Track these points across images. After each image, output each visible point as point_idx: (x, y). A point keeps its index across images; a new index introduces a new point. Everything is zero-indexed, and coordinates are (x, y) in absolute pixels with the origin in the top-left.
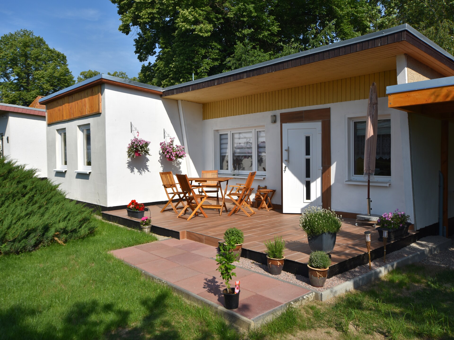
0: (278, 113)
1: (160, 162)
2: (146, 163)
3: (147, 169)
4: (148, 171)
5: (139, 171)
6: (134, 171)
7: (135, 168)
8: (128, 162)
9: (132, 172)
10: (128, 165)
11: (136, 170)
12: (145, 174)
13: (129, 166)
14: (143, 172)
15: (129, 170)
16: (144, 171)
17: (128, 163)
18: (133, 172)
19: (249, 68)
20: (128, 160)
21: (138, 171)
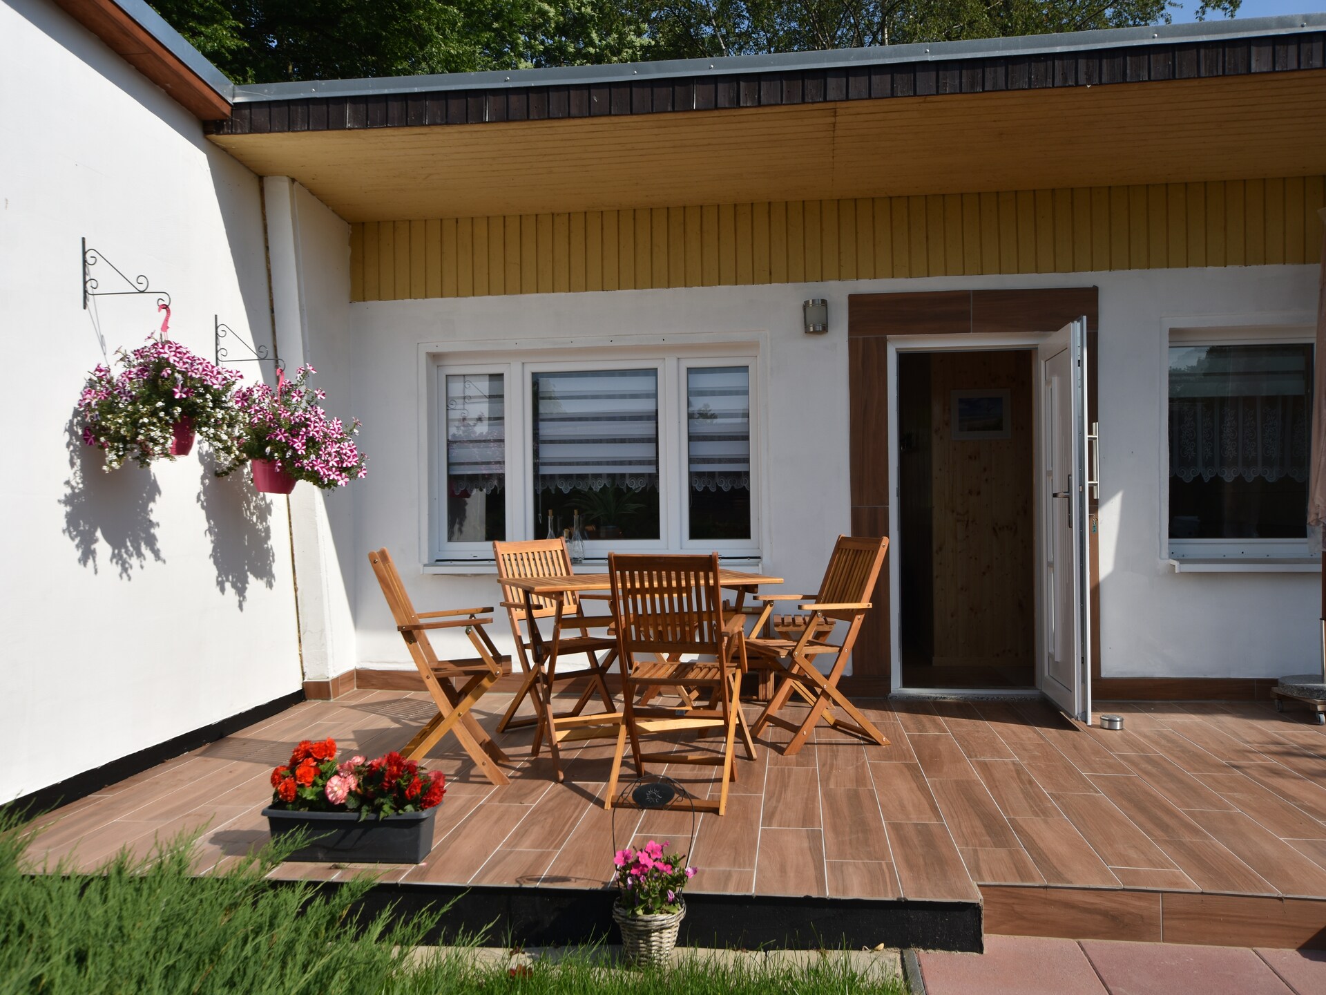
0: (838, 292)
1: (203, 507)
2: (145, 511)
3: (151, 541)
4: (157, 554)
5: (116, 557)
6: (93, 553)
7: (99, 534)
8: (68, 491)
9: (84, 560)
10: (68, 515)
11: (103, 548)
12: (144, 567)
13: (72, 520)
14: (134, 561)
15: (70, 548)
16: (140, 555)
17: (68, 500)
18: (90, 562)
19: (932, 53)
20: (68, 483)
21: (114, 556)
